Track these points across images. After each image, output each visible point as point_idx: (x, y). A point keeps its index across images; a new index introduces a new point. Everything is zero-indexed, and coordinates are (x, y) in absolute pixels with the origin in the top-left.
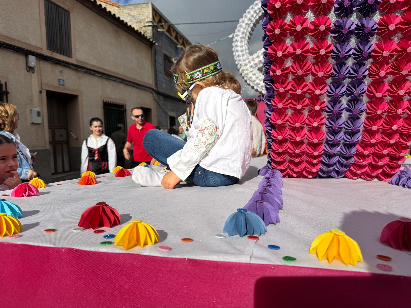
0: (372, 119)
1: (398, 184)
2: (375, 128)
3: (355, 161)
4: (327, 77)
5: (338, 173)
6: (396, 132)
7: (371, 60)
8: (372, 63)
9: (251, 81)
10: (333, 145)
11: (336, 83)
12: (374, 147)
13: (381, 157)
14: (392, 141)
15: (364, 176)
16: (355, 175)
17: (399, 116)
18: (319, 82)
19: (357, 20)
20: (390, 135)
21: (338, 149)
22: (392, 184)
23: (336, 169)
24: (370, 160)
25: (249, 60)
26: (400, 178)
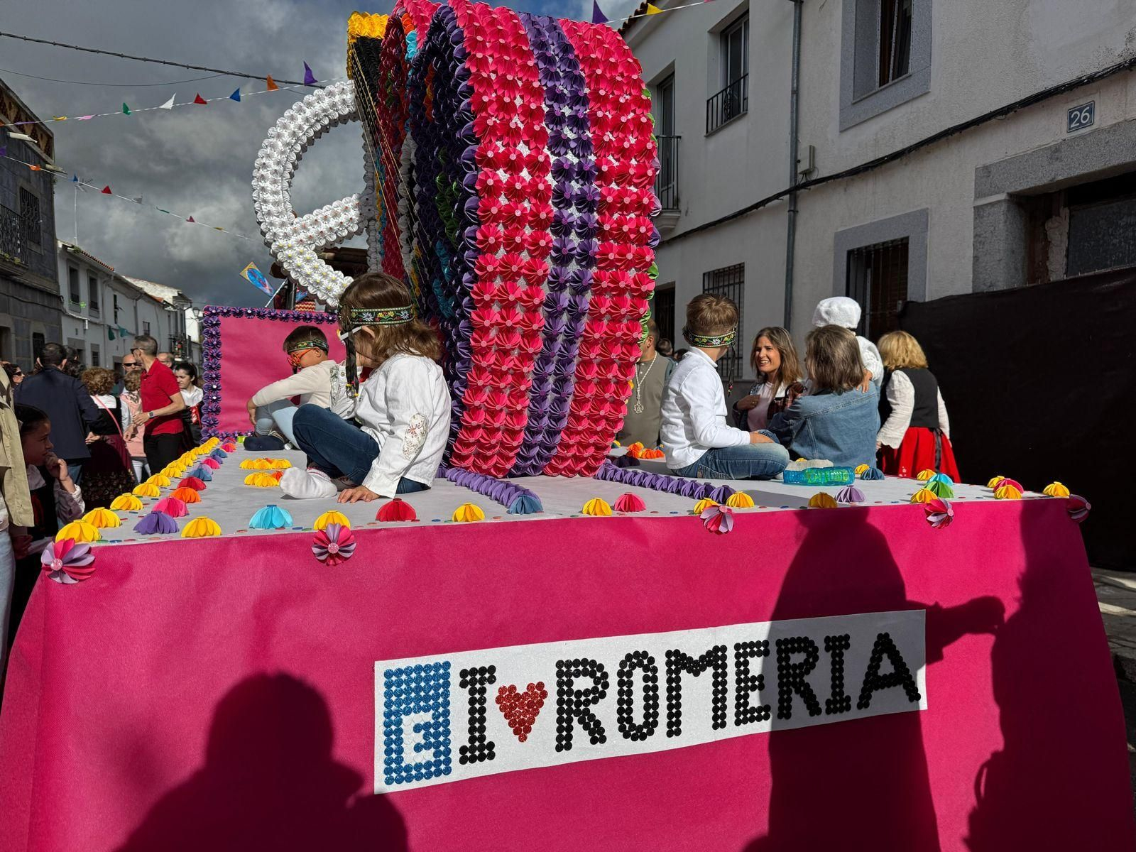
0: (580, 402)
1: (605, 479)
2: (582, 413)
3: (558, 452)
4: (536, 354)
5: (535, 468)
6: (604, 417)
7: (581, 339)
8: (582, 342)
9: (300, 273)
10: (534, 433)
11: (545, 360)
12: (580, 435)
13: (586, 446)
14: (599, 429)
15: (565, 472)
16: (556, 470)
17: (605, 400)
18: (525, 358)
19: (570, 296)
20: (597, 421)
21: (540, 438)
22: (598, 479)
23: (534, 463)
24: (574, 451)
25: (294, 226)
26: (606, 471)
